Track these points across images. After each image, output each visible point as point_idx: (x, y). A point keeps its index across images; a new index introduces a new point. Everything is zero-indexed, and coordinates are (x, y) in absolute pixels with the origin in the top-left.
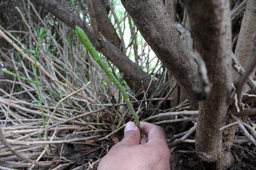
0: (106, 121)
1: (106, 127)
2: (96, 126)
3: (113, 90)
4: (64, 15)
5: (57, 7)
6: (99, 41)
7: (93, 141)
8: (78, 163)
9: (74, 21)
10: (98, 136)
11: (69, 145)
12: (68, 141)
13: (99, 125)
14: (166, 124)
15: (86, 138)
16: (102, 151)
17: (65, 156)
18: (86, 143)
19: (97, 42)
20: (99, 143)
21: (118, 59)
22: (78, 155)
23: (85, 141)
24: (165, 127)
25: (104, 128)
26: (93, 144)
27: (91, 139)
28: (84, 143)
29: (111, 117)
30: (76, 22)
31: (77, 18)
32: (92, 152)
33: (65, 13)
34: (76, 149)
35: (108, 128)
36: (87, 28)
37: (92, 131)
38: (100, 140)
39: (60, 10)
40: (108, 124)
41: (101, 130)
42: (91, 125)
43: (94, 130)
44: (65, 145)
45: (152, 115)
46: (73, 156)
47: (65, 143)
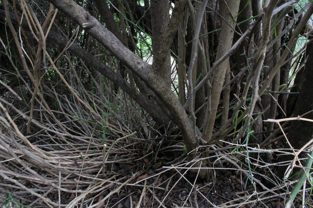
0: (139, 148)
1: (139, 152)
2: (132, 151)
3: (142, 124)
4: (110, 75)
5: (106, 70)
7: (131, 161)
8: (123, 175)
9: (117, 80)
10: (134, 158)
11: (117, 164)
12: (117, 161)
13: (134, 151)
14: (178, 151)
15: (127, 160)
16: (138, 167)
17: (114, 171)
18: (127, 162)
19: (134, 96)
20: (135, 163)
21: (148, 106)
22: (122, 170)
23: (126, 161)
24: (177, 153)
25: (137, 152)
26: (132, 163)
27: (130, 160)
28: (125, 162)
29: (142, 145)
30: (119, 80)
31: (119, 77)
32: (132, 168)
33: (111, 74)
34: (121, 167)
35: (140, 152)
36: (126, 85)
37: (129, 154)
38: (136, 161)
39: (108, 72)
40: (140, 149)
41: (136, 154)
42: (129, 150)
43: (131, 153)
44: (114, 164)
45: (169, 145)
46: (120, 171)
47: (114, 163)
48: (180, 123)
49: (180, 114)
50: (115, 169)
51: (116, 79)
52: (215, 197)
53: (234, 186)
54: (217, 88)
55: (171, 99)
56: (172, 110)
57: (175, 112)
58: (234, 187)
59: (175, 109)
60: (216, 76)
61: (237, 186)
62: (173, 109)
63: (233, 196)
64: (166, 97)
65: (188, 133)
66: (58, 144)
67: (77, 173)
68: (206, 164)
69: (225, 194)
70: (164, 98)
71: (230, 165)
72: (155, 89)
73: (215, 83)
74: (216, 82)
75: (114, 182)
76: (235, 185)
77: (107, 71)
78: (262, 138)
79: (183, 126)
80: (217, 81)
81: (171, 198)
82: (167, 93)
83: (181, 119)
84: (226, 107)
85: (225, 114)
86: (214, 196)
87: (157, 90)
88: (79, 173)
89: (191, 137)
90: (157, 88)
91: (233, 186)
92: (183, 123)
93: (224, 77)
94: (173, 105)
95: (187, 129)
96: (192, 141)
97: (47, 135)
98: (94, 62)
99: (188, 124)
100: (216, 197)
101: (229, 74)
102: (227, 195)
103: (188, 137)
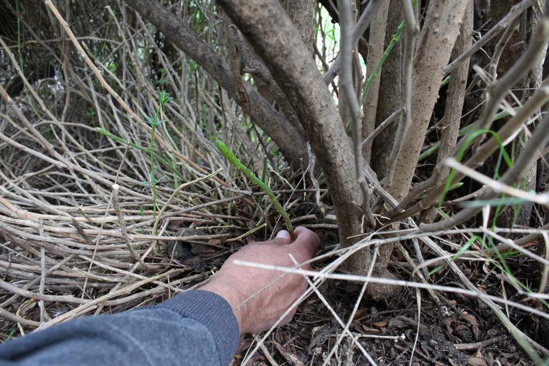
0: (241, 214)
1: (240, 222)
2: (225, 220)
3: (257, 164)
4: (189, 45)
5: (180, 31)
6: (240, 93)
7: (218, 241)
8: (196, 271)
9: (204, 55)
10: (228, 234)
11: (185, 245)
12: (185, 238)
13: (230, 219)
14: (325, 229)
15: (209, 237)
17: (178, 259)
18: (209, 243)
20: (227, 245)
21: (268, 121)
22: (196, 260)
23: (208, 240)
24: (324, 233)
25: (238, 224)
26: (219, 246)
27: (217, 238)
28: (206, 243)
29: (250, 208)
31: (209, 50)
32: (217, 258)
33: (191, 41)
34: (194, 251)
35: (243, 224)
36: (223, 69)
37: (219, 226)
38: (230, 242)
39: (184, 37)
40: (244, 218)
41: (232, 226)
42: (219, 218)
43: (222, 225)
44: (178, 244)
45: (309, 212)
46: (189, 260)
47: (179, 241)
48: (319, 138)
49: (318, 107)
50: (181, 255)
51: (200, 53)
52: (399, 352)
53: (451, 326)
54: (435, 53)
55: (290, 52)
56: (294, 93)
57: (302, 99)
58: (451, 330)
59: (302, 88)
60: (436, 15)
61: (458, 328)
62: (296, 89)
63: (447, 353)
64: (272, 41)
65: (342, 172)
66: (86, 194)
67: (86, 255)
68: (386, 265)
69: (429, 345)
70: (267, 44)
71: (446, 274)
72: (237, 10)
73: (431, 37)
74: (435, 33)
75: (166, 285)
76: (453, 325)
77: (183, 34)
78: (529, 218)
79: (326, 149)
80: (437, 30)
81: (294, 338)
82: (275, 28)
83: (320, 126)
84: (452, 128)
85: (446, 144)
86: (398, 347)
87: (241, 11)
88: (90, 257)
89: (350, 186)
90: (242, 4)
91: (448, 327)
92: (327, 139)
93: (461, 21)
94: (296, 74)
95: (338, 160)
96: (352, 199)
97: (70, 174)
98: (155, 12)
99: (342, 145)
100: (404, 352)
101: (468, 38)
102: (433, 347)
103: (342, 185)
